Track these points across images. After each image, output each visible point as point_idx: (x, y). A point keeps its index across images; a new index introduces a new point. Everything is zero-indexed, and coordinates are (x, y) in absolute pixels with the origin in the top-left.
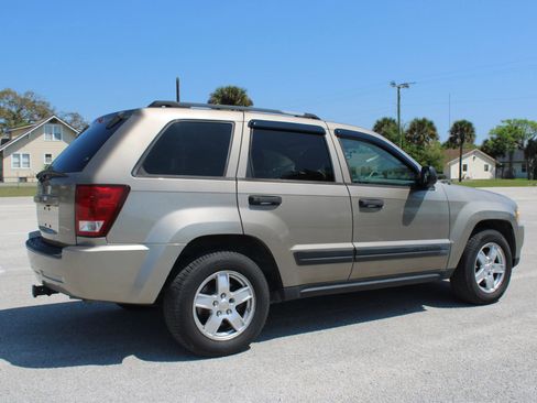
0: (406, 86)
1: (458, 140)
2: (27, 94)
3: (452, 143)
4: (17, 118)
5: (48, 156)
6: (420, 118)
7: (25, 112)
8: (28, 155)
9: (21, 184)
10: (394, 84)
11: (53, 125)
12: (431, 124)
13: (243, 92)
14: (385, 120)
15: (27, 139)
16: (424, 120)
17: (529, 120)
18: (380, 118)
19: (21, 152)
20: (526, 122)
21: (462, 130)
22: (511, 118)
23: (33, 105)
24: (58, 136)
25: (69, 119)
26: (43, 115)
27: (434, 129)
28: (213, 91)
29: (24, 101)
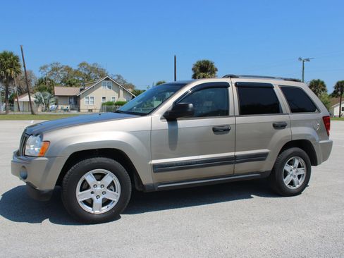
0: (308, 60)
1: (339, 93)
2: (94, 64)
3: (335, 94)
4: (88, 78)
5: (103, 98)
6: (316, 79)
7: (92, 74)
8: (93, 98)
9: (89, 113)
10: (300, 59)
11: (107, 81)
12: (323, 83)
13: (212, 64)
15: (93, 89)
16: (319, 80)
19: (89, 96)
21: (342, 86)
23: (97, 71)
24: (110, 87)
25: (116, 78)
26: (102, 76)
27: (324, 86)
28: (195, 63)
29: (93, 68)
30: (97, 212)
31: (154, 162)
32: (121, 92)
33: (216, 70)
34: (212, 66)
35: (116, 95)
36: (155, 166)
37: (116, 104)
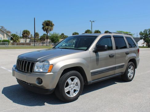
0: (94, 21)
6: (97, 30)
10: (90, 21)
12: (100, 32)
13: (51, 22)
14: (88, 30)
16: (98, 31)
17: (123, 31)
18: (87, 30)
20: (122, 32)
22: (119, 31)
28: (44, 21)
30: (72, 96)
31: (91, 71)
32: (5, 35)
33: (54, 25)
34: (52, 23)
35: (2, 36)
36: (92, 73)
37: (3, 41)
